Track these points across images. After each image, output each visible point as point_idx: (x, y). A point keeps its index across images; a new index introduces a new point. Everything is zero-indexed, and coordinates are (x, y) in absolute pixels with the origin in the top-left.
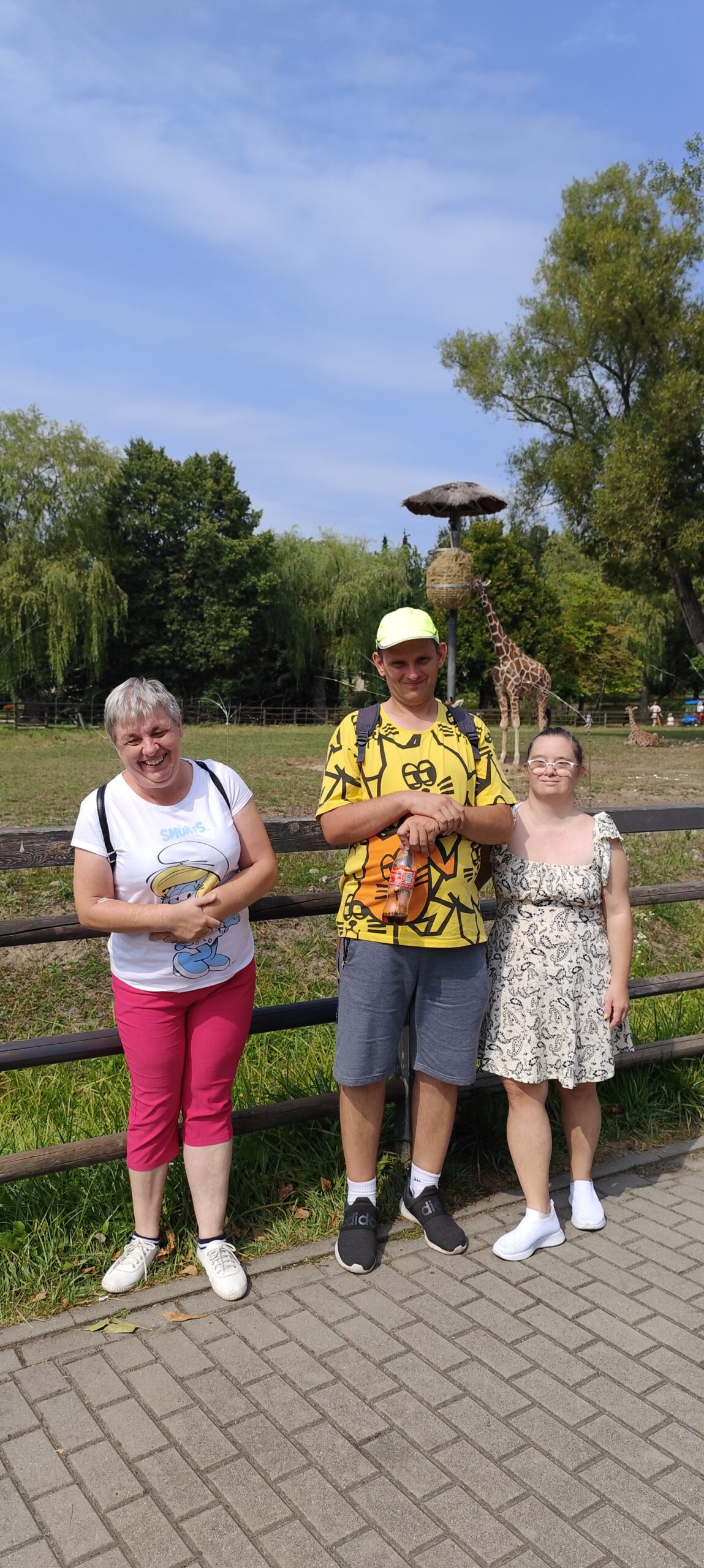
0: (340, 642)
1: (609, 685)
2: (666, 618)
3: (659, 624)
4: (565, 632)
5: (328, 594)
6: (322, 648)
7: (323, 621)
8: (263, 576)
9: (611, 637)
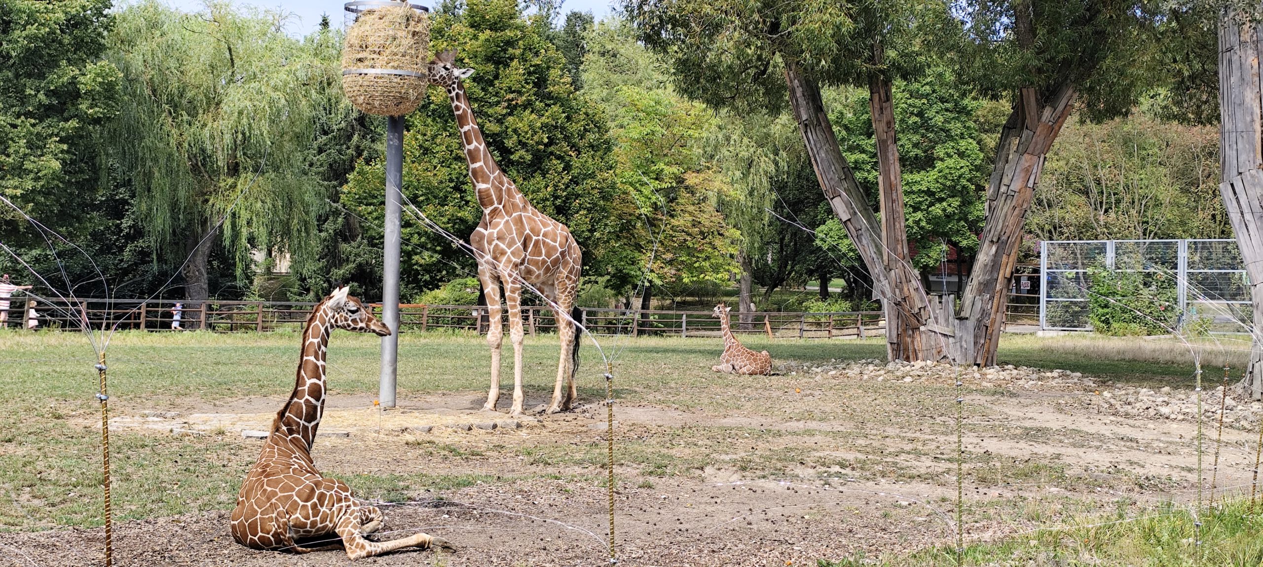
0: (233, 187)
1: (690, 268)
2: (776, 164)
3: (766, 173)
4: (618, 180)
5: (214, 102)
6: (204, 195)
7: (203, 150)
8: (90, 66)
9: (691, 190)
